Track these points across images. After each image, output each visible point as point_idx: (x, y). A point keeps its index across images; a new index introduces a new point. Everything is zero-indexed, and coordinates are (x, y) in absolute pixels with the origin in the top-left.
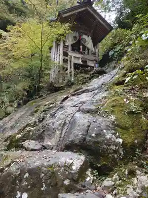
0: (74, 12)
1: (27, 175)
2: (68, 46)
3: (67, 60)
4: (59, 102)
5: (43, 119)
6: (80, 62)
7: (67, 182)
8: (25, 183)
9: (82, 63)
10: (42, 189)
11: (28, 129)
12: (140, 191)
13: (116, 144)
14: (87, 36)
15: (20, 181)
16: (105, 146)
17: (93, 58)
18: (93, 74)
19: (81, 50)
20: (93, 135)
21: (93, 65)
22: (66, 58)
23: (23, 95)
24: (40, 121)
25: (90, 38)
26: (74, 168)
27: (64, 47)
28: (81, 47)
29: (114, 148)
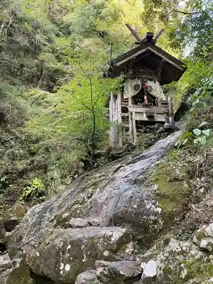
0: (131, 57)
1: (69, 247)
2: (127, 99)
3: (128, 117)
4: (111, 173)
5: (92, 194)
6: (144, 118)
7: (106, 253)
8: (67, 255)
9: (146, 119)
10: (83, 260)
11: (75, 206)
12: (167, 255)
13: (156, 214)
14: (153, 82)
15: (64, 253)
16: (145, 217)
17: (163, 110)
18: (159, 133)
19: (146, 102)
20: (135, 206)
21: (164, 120)
22: (126, 115)
23: (78, 168)
24: (89, 198)
25: (157, 83)
26: (113, 239)
27: (122, 101)
28: (145, 97)
29: (153, 217)
